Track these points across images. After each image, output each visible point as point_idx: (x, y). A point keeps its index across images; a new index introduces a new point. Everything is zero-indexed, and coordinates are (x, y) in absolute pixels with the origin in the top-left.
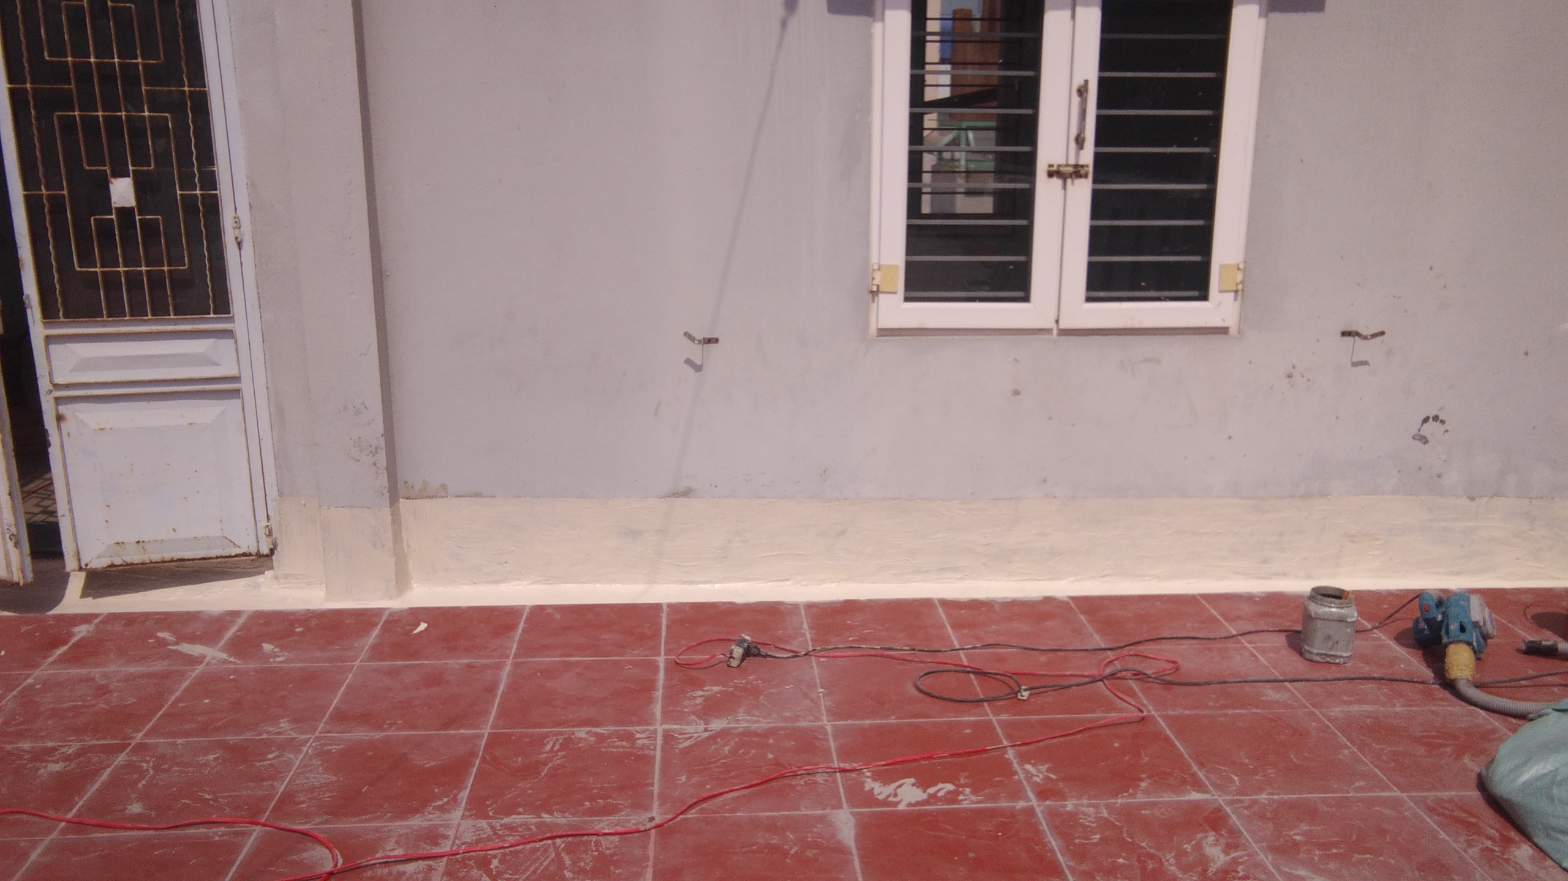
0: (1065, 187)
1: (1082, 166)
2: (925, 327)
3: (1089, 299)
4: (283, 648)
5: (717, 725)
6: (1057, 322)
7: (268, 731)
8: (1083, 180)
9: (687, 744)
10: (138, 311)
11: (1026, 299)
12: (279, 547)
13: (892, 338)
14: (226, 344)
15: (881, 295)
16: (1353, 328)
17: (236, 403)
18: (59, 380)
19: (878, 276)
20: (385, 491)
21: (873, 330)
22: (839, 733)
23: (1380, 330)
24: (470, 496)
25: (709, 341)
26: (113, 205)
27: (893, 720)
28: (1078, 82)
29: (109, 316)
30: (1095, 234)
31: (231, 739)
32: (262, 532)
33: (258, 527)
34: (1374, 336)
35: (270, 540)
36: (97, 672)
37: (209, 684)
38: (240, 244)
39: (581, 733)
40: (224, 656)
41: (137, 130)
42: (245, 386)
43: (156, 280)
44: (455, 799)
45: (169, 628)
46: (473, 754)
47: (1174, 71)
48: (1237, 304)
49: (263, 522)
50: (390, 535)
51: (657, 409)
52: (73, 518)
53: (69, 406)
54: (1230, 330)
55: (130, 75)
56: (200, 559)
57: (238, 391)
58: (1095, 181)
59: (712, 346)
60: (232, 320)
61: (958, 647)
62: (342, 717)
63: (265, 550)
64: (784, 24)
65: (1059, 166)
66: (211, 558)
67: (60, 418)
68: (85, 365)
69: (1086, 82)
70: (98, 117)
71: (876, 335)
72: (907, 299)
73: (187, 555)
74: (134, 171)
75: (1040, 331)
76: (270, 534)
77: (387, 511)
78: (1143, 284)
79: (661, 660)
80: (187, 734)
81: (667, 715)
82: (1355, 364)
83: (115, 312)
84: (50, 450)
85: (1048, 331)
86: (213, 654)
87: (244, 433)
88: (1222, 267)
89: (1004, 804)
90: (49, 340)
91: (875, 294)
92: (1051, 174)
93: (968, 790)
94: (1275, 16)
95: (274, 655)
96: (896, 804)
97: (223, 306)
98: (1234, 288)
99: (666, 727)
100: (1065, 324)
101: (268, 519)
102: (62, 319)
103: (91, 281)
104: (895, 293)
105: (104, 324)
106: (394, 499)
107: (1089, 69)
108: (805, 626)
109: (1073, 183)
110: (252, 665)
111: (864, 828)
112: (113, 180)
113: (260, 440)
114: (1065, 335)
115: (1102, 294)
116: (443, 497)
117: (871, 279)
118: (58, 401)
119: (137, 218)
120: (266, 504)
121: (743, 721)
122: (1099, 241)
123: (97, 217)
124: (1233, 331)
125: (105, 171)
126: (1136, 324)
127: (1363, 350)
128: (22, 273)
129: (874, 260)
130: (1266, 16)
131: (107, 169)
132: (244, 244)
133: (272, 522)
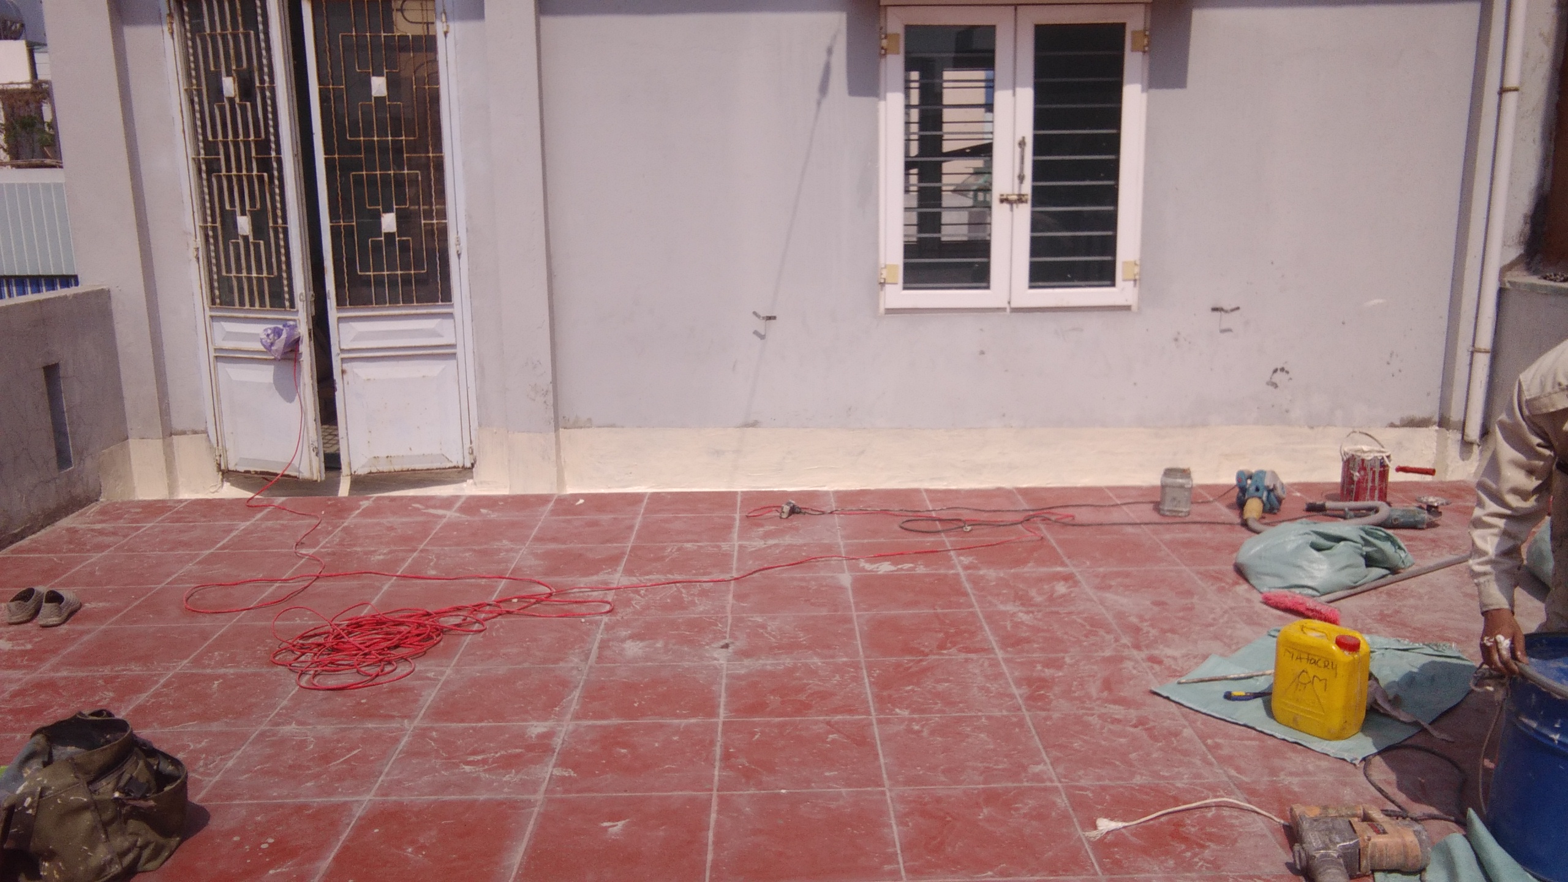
0: (1012, 210)
1: (1023, 195)
2: (917, 307)
3: (1031, 287)
4: (493, 511)
5: (771, 542)
6: (1009, 303)
7: (496, 545)
8: (1024, 205)
9: (753, 549)
10: (394, 301)
11: (988, 288)
12: (477, 463)
13: (895, 315)
14: (448, 323)
15: (887, 286)
16: (1218, 306)
17: (453, 363)
18: (343, 347)
19: (884, 272)
20: (552, 421)
21: (882, 310)
22: (846, 546)
23: (1236, 306)
24: (608, 427)
25: (770, 318)
26: (383, 231)
27: (882, 540)
28: (1019, 138)
29: (376, 304)
30: (1034, 241)
31: (476, 548)
32: (467, 452)
33: (464, 448)
34: (1233, 310)
35: (471, 457)
36: (384, 521)
37: (451, 526)
38: (459, 255)
39: (689, 545)
40: (458, 515)
41: (400, 182)
42: (459, 351)
43: (406, 280)
44: (615, 570)
45: (418, 502)
46: (624, 553)
47: (1085, 129)
48: (1136, 290)
49: (467, 445)
50: (554, 451)
51: (734, 366)
52: (348, 440)
53: (349, 364)
54: (1132, 307)
55: (398, 149)
56: (426, 470)
57: (454, 354)
58: (1034, 205)
59: (773, 321)
60: (452, 306)
61: (931, 509)
62: (538, 539)
63: (468, 465)
64: (819, 103)
65: (1008, 195)
66: (433, 469)
67: (343, 372)
68: (361, 336)
69: (1024, 138)
70: (376, 175)
71: (884, 313)
72: (905, 288)
73: (418, 466)
74: (396, 209)
75: (999, 309)
76: (472, 453)
77: (552, 435)
78: (1069, 276)
79: (737, 516)
80: (450, 545)
81: (740, 537)
82: (1223, 331)
83: (380, 301)
84: (336, 393)
85: (1004, 309)
86: (451, 514)
87: (458, 383)
88: (1125, 263)
89: (942, 571)
90: (340, 319)
91: (883, 284)
92: (1002, 201)
93: (922, 566)
94: (1154, 91)
95: (488, 514)
96: (878, 571)
97: (447, 297)
98: (1133, 277)
99: (740, 543)
100: (1014, 305)
101: (471, 443)
102: (348, 306)
103: (366, 281)
104: (896, 284)
105: (373, 309)
106: (556, 429)
107: (1026, 129)
108: (832, 500)
109: (1017, 207)
110: (476, 518)
111: (856, 580)
112: (384, 215)
113: (468, 388)
114: (1015, 312)
115: (1040, 284)
116: (589, 427)
117: (880, 275)
118: (343, 360)
119: (397, 239)
120: (470, 433)
121: (788, 540)
122: (1037, 246)
123: (374, 239)
124: (1134, 308)
125: (379, 209)
126: (1065, 304)
127: (1228, 320)
128: (326, 276)
129: (882, 262)
130: (1147, 91)
131: (380, 207)
132: (462, 256)
133: (473, 444)
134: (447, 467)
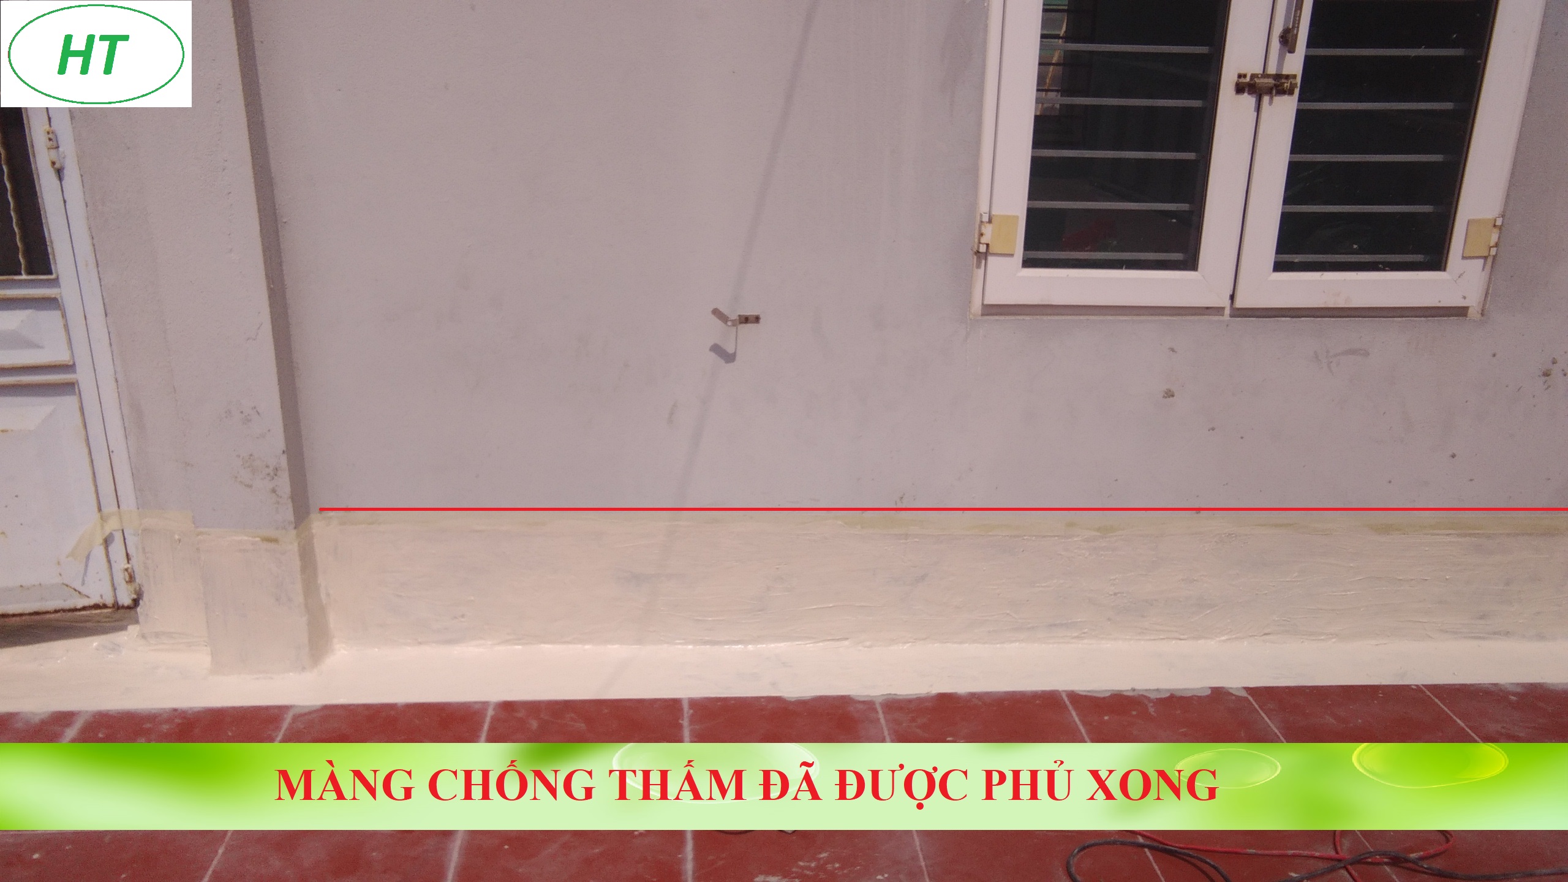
0: (1258, 108)
1: (1287, 77)
2: (1050, 303)
3: (1279, 267)
6: (1232, 297)
8: (1286, 98)
11: (1192, 265)
12: (145, 596)
13: (1002, 318)
14: (49, 319)
15: (991, 258)
17: (69, 402)
19: (988, 230)
21: (977, 306)
25: (747, 320)
30: (1294, 171)
32: (120, 578)
33: (114, 570)
35: (131, 588)
38: (59, 172)
42: (83, 376)
48: (1485, 275)
49: (120, 564)
50: (299, 587)
54: (1470, 311)
56: (31, 614)
57: (72, 384)
58: (1300, 100)
59: (751, 326)
60: (55, 283)
63: (125, 599)
65: (1253, 76)
66: (47, 612)
71: (980, 312)
72: (1028, 263)
75: (1208, 310)
76: (131, 579)
78: (1355, 245)
85: (1219, 310)
87: (84, 444)
88: (1472, 222)
91: (982, 256)
92: (1240, 89)
97: (40, 263)
98: (1484, 253)
100: (1240, 303)
101: (128, 559)
104: (1012, 255)
109: (1271, 103)
113: (110, 452)
114: (1241, 316)
115: (1297, 260)
117: (976, 236)
120: (125, 539)
122: (1299, 183)
124: (1474, 313)
129: (984, 207)
132: (67, 173)
133: (133, 561)
134: (79, 606)
